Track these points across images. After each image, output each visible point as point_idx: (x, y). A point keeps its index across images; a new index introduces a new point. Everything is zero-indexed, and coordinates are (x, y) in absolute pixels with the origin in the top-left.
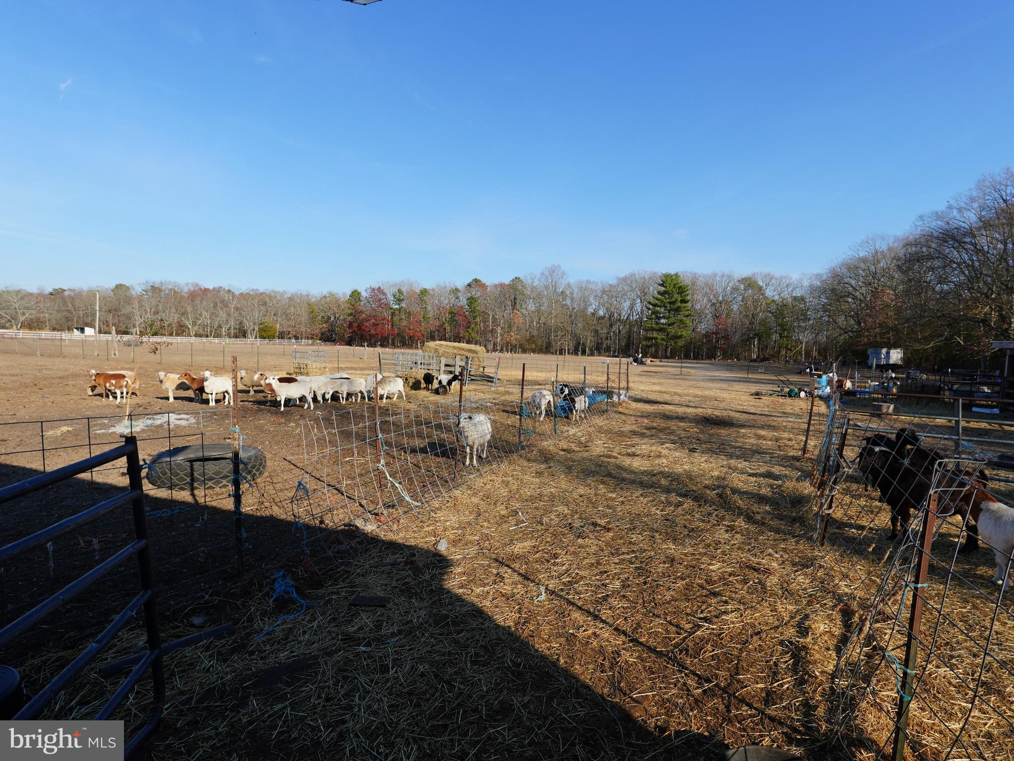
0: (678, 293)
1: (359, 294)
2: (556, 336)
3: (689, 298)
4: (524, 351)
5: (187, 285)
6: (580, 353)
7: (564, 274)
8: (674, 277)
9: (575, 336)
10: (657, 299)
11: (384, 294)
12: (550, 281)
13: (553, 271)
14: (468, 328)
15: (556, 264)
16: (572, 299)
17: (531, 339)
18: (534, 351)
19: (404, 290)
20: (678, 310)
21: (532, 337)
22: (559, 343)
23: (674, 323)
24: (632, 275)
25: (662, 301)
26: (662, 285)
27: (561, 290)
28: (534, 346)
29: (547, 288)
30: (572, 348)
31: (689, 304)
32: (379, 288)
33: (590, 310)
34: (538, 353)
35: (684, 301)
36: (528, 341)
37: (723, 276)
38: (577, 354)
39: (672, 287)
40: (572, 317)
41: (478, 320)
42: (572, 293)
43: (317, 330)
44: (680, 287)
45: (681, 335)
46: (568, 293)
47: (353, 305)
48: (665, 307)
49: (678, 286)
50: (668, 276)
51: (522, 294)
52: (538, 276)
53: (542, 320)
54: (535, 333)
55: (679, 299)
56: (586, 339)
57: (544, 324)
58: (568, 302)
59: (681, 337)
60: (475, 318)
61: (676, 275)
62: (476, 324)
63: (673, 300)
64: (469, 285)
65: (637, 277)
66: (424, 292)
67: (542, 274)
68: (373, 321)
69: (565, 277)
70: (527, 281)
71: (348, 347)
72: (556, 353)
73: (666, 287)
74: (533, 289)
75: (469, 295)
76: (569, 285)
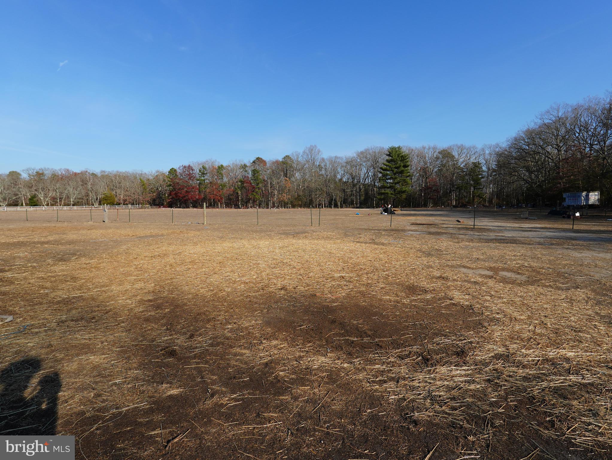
0: (401, 161)
1: (175, 170)
2: (316, 195)
3: (409, 163)
4: (294, 206)
5: (60, 170)
6: (333, 206)
7: (319, 151)
8: (397, 149)
9: (329, 194)
10: (387, 166)
11: (193, 170)
12: (310, 156)
13: (311, 149)
14: (253, 191)
15: (314, 145)
16: (326, 169)
17: (299, 198)
18: (301, 207)
19: (207, 166)
20: (402, 172)
21: (299, 196)
22: (318, 200)
23: (400, 182)
24: (367, 150)
25: (390, 167)
26: (389, 155)
27: (318, 164)
28: (300, 203)
29: (308, 161)
30: (327, 203)
31: (409, 168)
32: (189, 166)
33: (339, 177)
34: (304, 208)
35: (405, 166)
36: (296, 199)
37: (429, 148)
38: (331, 207)
39: (397, 156)
40: (327, 182)
41: (260, 185)
42: (325, 166)
43: (149, 197)
44: (402, 156)
45: (405, 191)
46: (323, 165)
47: (172, 179)
48: (393, 171)
49: (401, 155)
50: (393, 148)
51: (291, 167)
52: (301, 154)
53: (306, 184)
54: (301, 193)
55: (402, 164)
56: (336, 196)
57: (308, 187)
58: (323, 172)
59: (404, 192)
60: (258, 184)
61: (399, 148)
62: (259, 188)
63: (398, 165)
64: (254, 162)
65: (371, 151)
66: (221, 167)
67: (304, 152)
68: (185, 189)
69: (320, 154)
70: (294, 158)
71: (169, 209)
72: (316, 207)
73: (392, 157)
74: (298, 163)
75: (253, 168)
76: (323, 159)
